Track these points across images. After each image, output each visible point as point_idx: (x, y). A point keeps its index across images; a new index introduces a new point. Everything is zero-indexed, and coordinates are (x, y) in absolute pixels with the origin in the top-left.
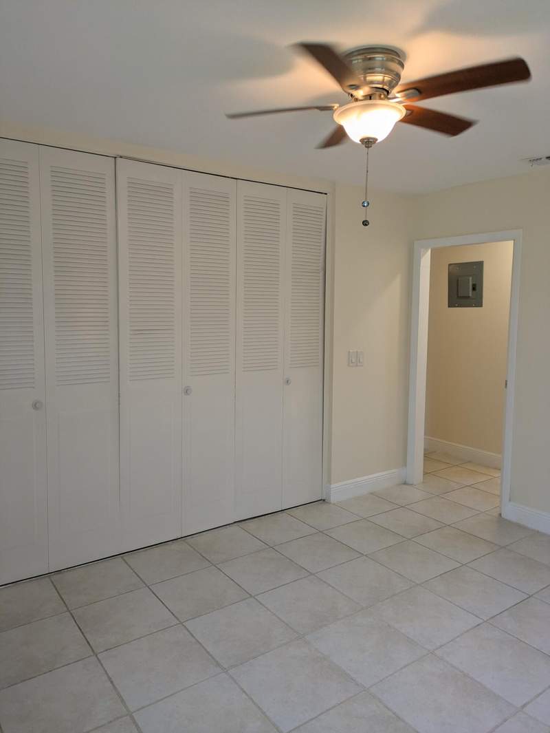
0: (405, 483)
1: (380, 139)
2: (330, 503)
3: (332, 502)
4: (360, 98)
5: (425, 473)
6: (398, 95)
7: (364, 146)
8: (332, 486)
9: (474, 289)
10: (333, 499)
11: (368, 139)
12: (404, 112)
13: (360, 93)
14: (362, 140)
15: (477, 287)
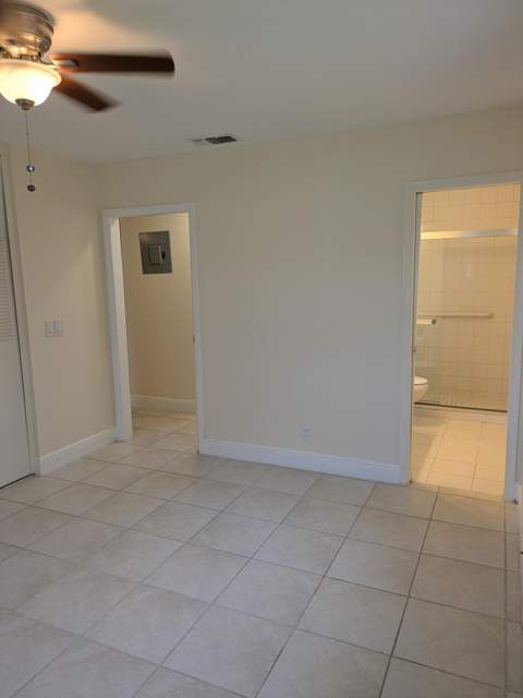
0: (116, 442)
1: (37, 103)
2: (39, 476)
3: (42, 474)
4: (14, 55)
5: (135, 429)
6: (54, 62)
7: (20, 107)
8: (41, 459)
9: (163, 257)
10: (43, 471)
11: (24, 100)
12: (60, 80)
13: (15, 50)
14: (17, 101)
15: (166, 255)
